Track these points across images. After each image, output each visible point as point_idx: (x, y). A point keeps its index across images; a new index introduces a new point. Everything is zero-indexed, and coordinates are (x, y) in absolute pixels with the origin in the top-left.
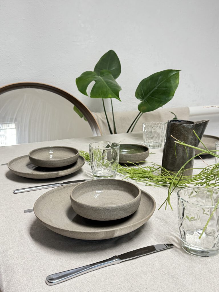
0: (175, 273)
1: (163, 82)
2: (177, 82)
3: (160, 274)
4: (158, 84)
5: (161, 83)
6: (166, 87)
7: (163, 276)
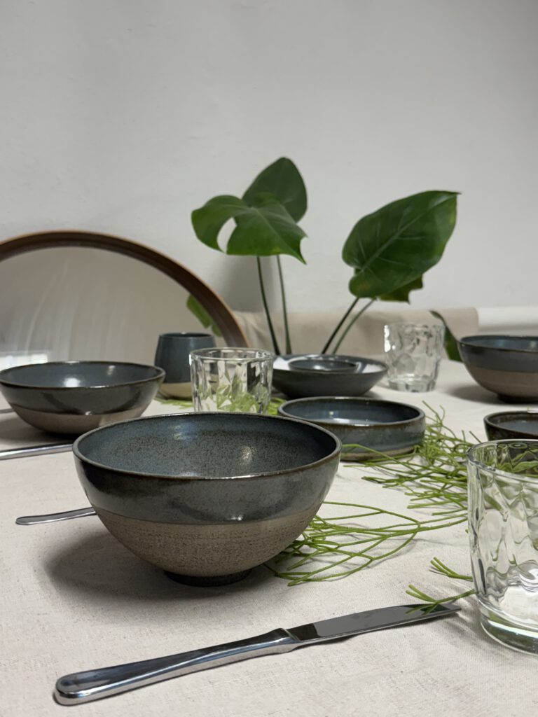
0: (466, 680)
1: (413, 222)
2: (452, 221)
3: (417, 683)
4: (402, 227)
5: (409, 225)
6: (422, 234)
7: (426, 689)
